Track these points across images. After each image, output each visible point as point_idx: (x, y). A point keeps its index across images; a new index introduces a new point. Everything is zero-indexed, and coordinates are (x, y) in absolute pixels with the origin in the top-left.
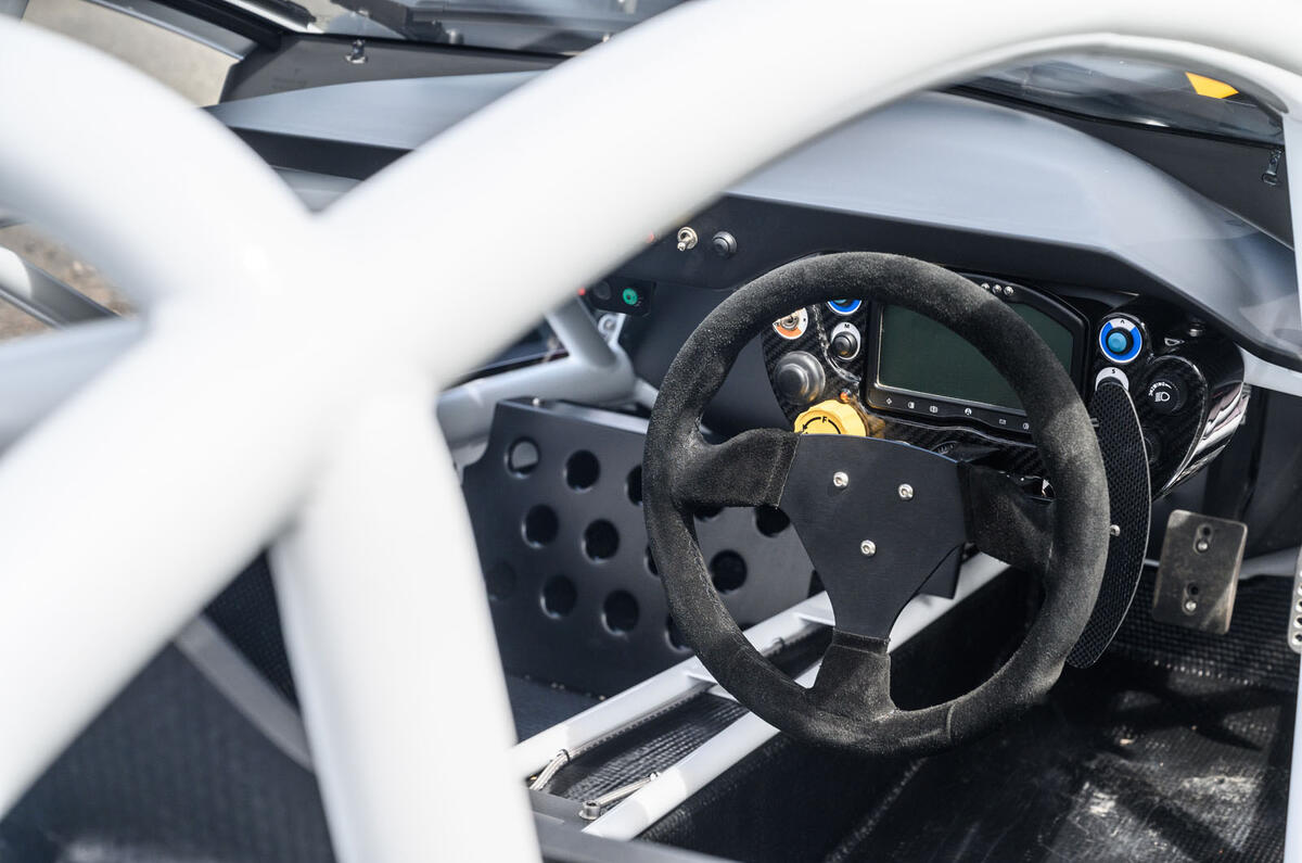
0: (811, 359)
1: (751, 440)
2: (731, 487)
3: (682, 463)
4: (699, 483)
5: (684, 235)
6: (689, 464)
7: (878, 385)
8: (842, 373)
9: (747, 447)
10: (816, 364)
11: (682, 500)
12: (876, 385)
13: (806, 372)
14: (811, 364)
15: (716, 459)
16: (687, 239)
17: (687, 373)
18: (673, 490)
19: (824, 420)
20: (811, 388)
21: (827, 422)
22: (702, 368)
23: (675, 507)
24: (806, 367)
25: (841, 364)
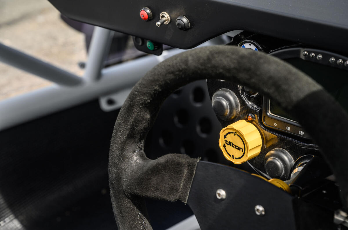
0: (232, 95)
1: (167, 162)
2: (157, 189)
3: (129, 171)
4: (138, 185)
5: (163, 17)
6: (133, 171)
7: (269, 113)
8: (250, 104)
9: (165, 166)
10: (234, 98)
11: (130, 193)
12: (268, 114)
13: (228, 103)
14: (231, 98)
15: (147, 172)
16: (164, 19)
17: (126, 118)
18: (124, 187)
19: (235, 134)
20: (231, 112)
21: (236, 136)
22: (134, 116)
23: (126, 196)
24: (228, 99)
25: (249, 99)
